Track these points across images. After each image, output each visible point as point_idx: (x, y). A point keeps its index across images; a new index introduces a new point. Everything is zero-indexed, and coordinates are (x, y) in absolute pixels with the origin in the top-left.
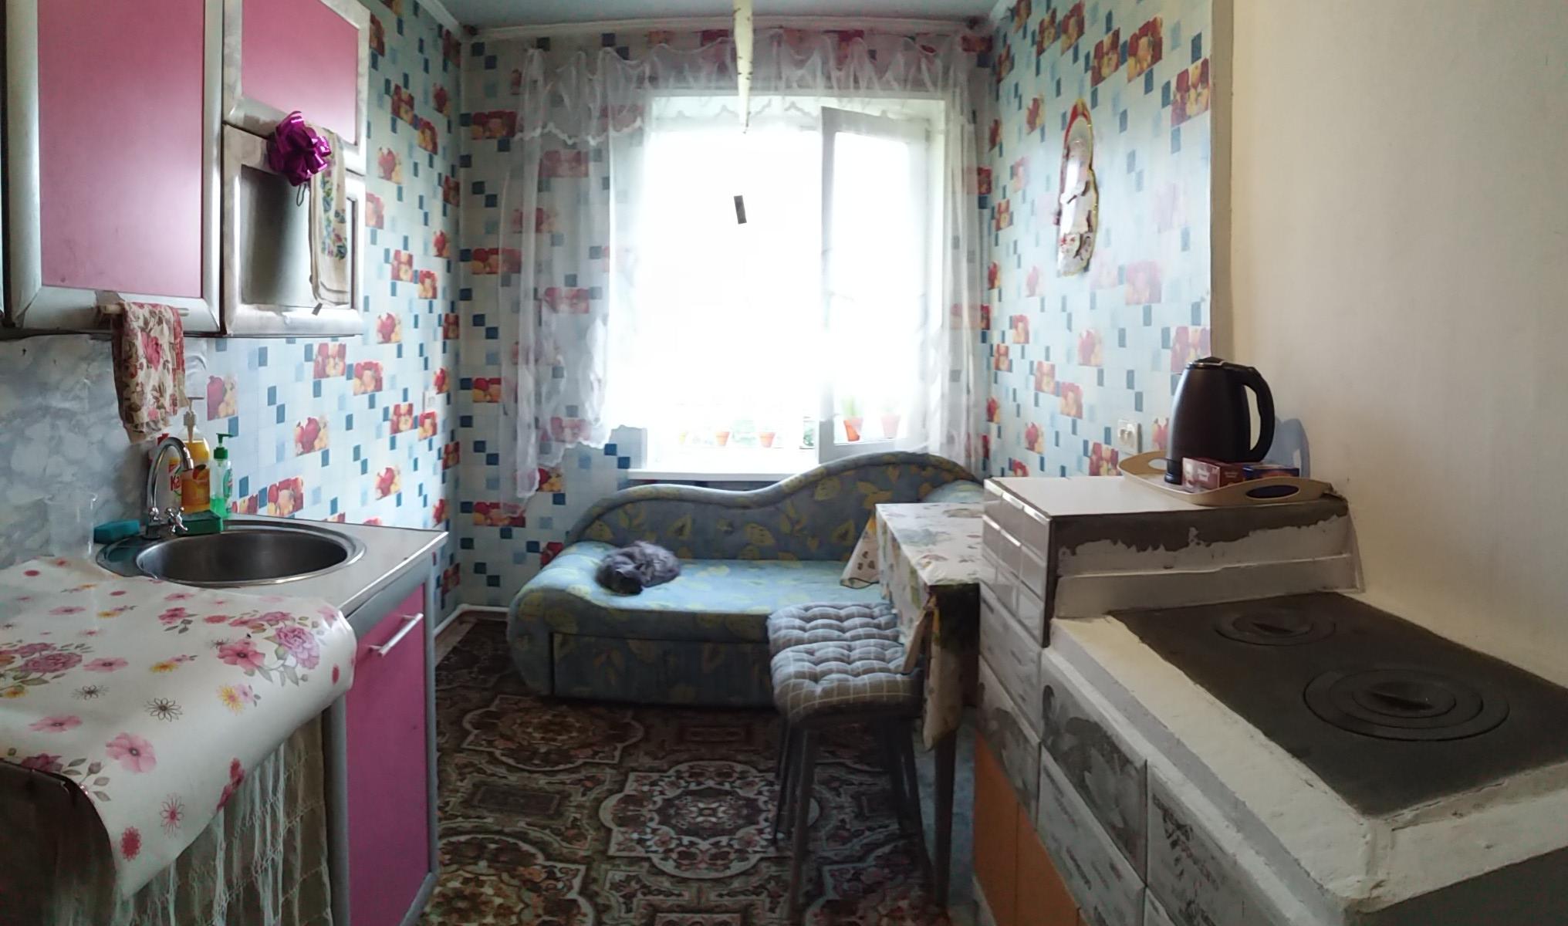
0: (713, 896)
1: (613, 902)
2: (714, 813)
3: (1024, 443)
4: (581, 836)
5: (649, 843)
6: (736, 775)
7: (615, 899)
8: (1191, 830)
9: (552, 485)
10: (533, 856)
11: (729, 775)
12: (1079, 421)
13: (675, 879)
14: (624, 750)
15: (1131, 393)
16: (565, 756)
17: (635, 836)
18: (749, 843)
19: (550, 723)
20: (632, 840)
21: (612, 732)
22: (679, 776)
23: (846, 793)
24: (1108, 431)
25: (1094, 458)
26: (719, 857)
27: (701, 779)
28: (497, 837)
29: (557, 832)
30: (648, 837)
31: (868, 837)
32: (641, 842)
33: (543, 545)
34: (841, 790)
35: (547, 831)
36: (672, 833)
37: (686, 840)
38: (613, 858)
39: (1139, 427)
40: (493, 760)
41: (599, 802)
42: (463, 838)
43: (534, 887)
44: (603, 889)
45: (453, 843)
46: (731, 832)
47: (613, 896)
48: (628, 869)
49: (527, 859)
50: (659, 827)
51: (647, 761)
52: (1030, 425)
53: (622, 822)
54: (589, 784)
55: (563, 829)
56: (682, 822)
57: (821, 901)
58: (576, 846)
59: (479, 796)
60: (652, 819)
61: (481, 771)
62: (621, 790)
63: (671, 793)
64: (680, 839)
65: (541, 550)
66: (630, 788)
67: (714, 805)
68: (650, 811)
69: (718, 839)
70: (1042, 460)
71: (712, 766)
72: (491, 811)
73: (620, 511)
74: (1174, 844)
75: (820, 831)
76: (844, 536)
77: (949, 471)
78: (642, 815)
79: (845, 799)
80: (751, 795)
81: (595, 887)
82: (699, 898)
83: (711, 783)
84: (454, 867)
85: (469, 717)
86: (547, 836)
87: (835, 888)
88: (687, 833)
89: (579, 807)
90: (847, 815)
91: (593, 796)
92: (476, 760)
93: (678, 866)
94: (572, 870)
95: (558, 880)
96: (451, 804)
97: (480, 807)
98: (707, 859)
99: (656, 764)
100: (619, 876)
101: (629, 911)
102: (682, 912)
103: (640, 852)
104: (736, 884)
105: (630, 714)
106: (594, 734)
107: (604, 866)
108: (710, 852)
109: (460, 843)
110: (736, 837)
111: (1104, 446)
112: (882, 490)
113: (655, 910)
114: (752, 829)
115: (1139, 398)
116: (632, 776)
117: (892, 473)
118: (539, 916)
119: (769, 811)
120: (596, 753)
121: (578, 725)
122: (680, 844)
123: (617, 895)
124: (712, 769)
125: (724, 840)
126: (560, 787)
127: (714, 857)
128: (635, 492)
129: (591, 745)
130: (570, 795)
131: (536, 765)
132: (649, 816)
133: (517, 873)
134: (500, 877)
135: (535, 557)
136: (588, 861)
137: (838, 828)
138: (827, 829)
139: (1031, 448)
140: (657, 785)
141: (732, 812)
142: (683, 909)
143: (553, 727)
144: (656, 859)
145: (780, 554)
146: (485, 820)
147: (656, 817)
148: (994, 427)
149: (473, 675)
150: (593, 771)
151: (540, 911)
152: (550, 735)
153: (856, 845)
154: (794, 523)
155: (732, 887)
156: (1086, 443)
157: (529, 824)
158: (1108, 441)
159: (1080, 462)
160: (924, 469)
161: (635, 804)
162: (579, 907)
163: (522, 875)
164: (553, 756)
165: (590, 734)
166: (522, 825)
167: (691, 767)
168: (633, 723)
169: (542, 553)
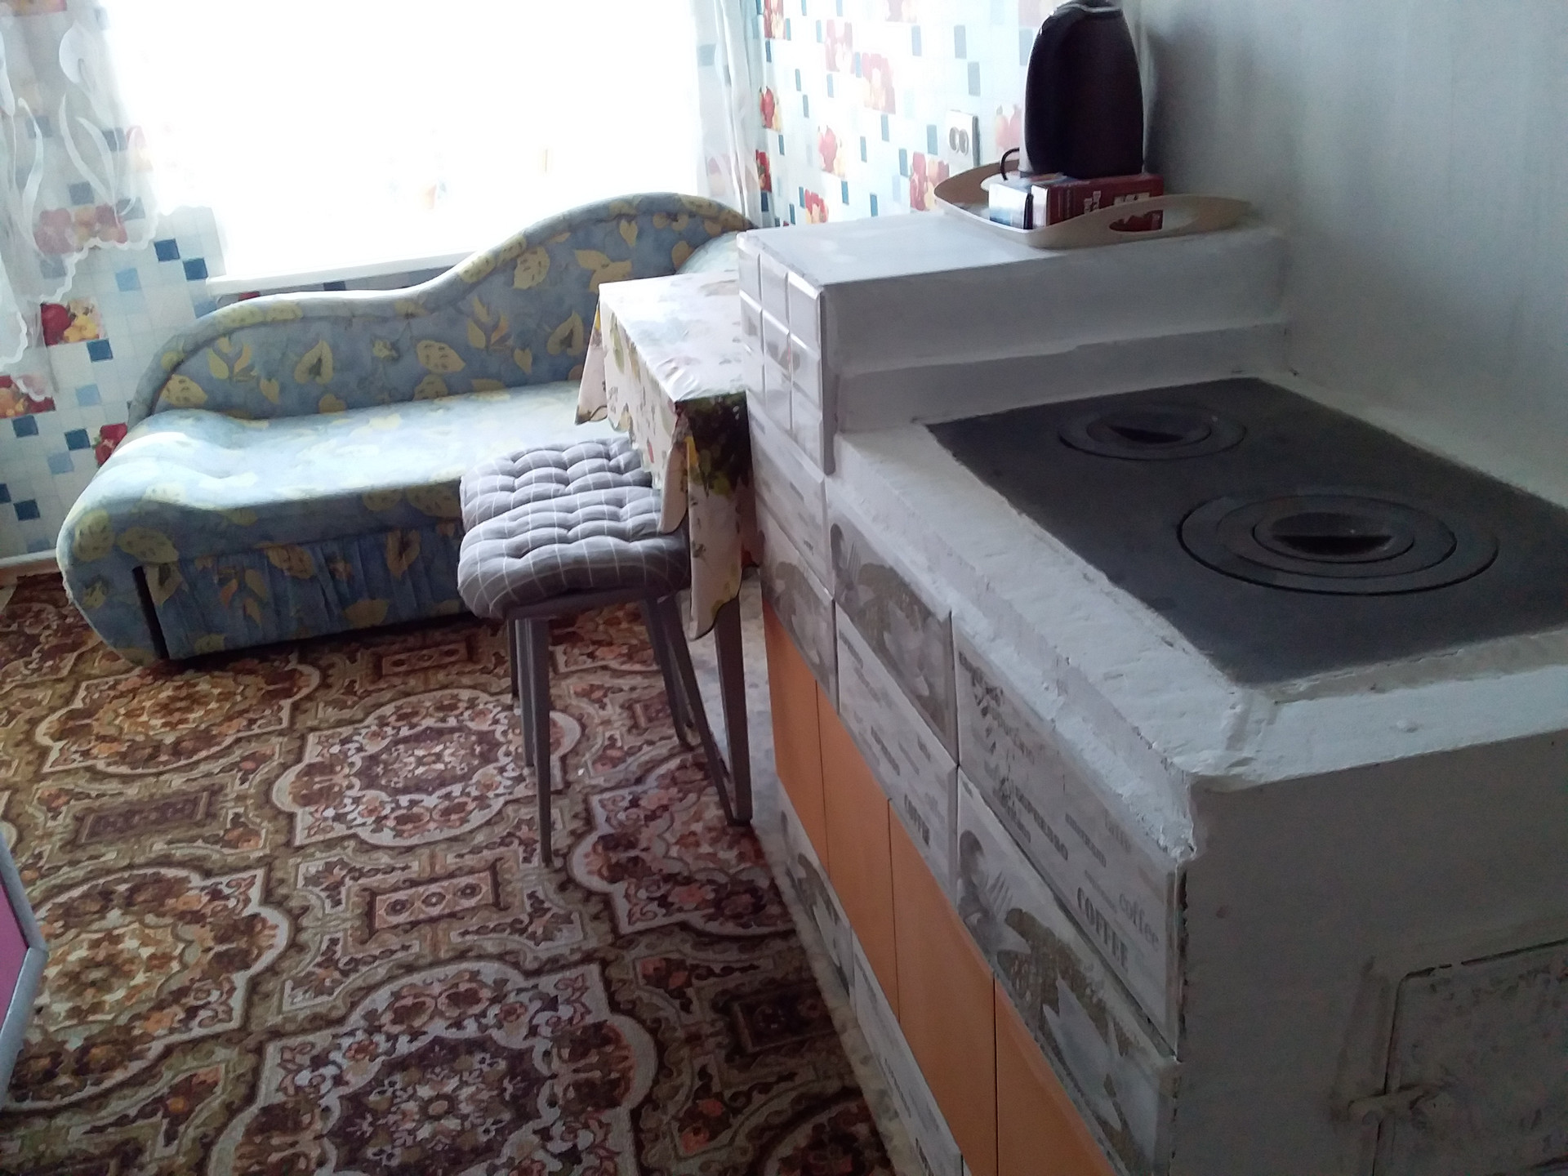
0: (451, 859)
1: (313, 900)
2: (439, 757)
3: (819, 160)
4: (250, 834)
5: (350, 817)
6: (462, 705)
7: (316, 896)
8: (1002, 692)
9: (81, 329)
10: (186, 880)
11: (453, 707)
12: (891, 117)
13: (396, 851)
14: (295, 707)
15: (962, 67)
16: (205, 738)
17: (330, 813)
18: (489, 787)
19: (173, 699)
20: (326, 819)
21: (271, 688)
22: (383, 722)
23: (612, 704)
24: (932, 132)
25: (916, 177)
26: (454, 810)
27: (415, 720)
28: (126, 875)
29: (216, 840)
30: (349, 808)
31: (648, 753)
32: (339, 818)
33: (93, 434)
34: (606, 700)
35: (200, 843)
36: (384, 796)
37: (404, 800)
38: (301, 847)
39: (976, 121)
40: (96, 775)
41: (268, 784)
42: (76, 893)
43: (197, 917)
44: (295, 889)
45: (61, 905)
46: (465, 778)
47: (312, 892)
48: (324, 855)
49: (175, 888)
50: (364, 792)
51: (332, 714)
52: (824, 131)
53: (306, 800)
54: (249, 765)
55: (222, 833)
56: (396, 779)
57: (592, 838)
58: (245, 848)
59: (85, 832)
60: (350, 787)
61: (79, 796)
62: (299, 760)
63: (372, 748)
64: (397, 802)
65: (93, 443)
66: (312, 754)
67: (438, 749)
68: (347, 776)
69: (448, 789)
70: (844, 186)
71: (428, 700)
72: (111, 843)
73: (208, 353)
74: (985, 712)
75: (584, 755)
76: (568, 341)
77: (714, 219)
78: (334, 785)
79: (612, 711)
80: (485, 727)
81: (283, 891)
82: (432, 866)
83: (429, 722)
84: (72, 933)
85: (42, 728)
86: (200, 849)
87: (608, 820)
88: (406, 790)
89: (241, 798)
90: (618, 731)
91: (258, 778)
92: (68, 783)
93: (399, 834)
94: (244, 880)
95: (227, 898)
96: (46, 855)
97: (91, 844)
98: (436, 816)
99: (346, 714)
100: (313, 867)
101: (338, 903)
102: (411, 887)
103: (340, 830)
104: (480, 838)
105: (293, 657)
106: (245, 698)
107: (292, 861)
108: (440, 807)
109: (73, 900)
110: (474, 780)
111: (928, 158)
112: (613, 260)
113: (372, 894)
114: (491, 769)
115: (974, 71)
116: (312, 738)
117: (628, 231)
118: (210, 949)
119: (510, 742)
120: (252, 722)
121: (216, 691)
122: (398, 807)
123: (317, 890)
124: (428, 704)
125: (456, 789)
126: (206, 782)
127: (446, 813)
128: (225, 316)
129: (241, 713)
130: (222, 788)
131: (165, 763)
132: (345, 783)
133: (167, 908)
134: (142, 922)
135: (87, 455)
136: (267, 863)
137: (606, 748)
138: (594, 750)
139: (829, 168)
140: (351, 741)
141: (463, 752)
142: (414, 883)
143: (179, 705)
144: (365, 834)
145: (475, 382)
146: (102, 859)
147: (357, 782)
148: (771, 136)
149: (33, 666)
150: (254, 747)
151: (211, 943)
152: (177, 716)
153: (633, 764)
154: (488, 331)
155: (476, 842)
156: (903, 154)
157: (170, 843)
158: (932, 148)
159: (896, 186)
160: (676, 220)
161: (322, 773)
162: (264, 921)
163: (174, 909)
164: (186, 744)
165: (239, 698)
166: (159, 846)
167: (398, 708)
168: (301, 668)
169: (95, 447)
